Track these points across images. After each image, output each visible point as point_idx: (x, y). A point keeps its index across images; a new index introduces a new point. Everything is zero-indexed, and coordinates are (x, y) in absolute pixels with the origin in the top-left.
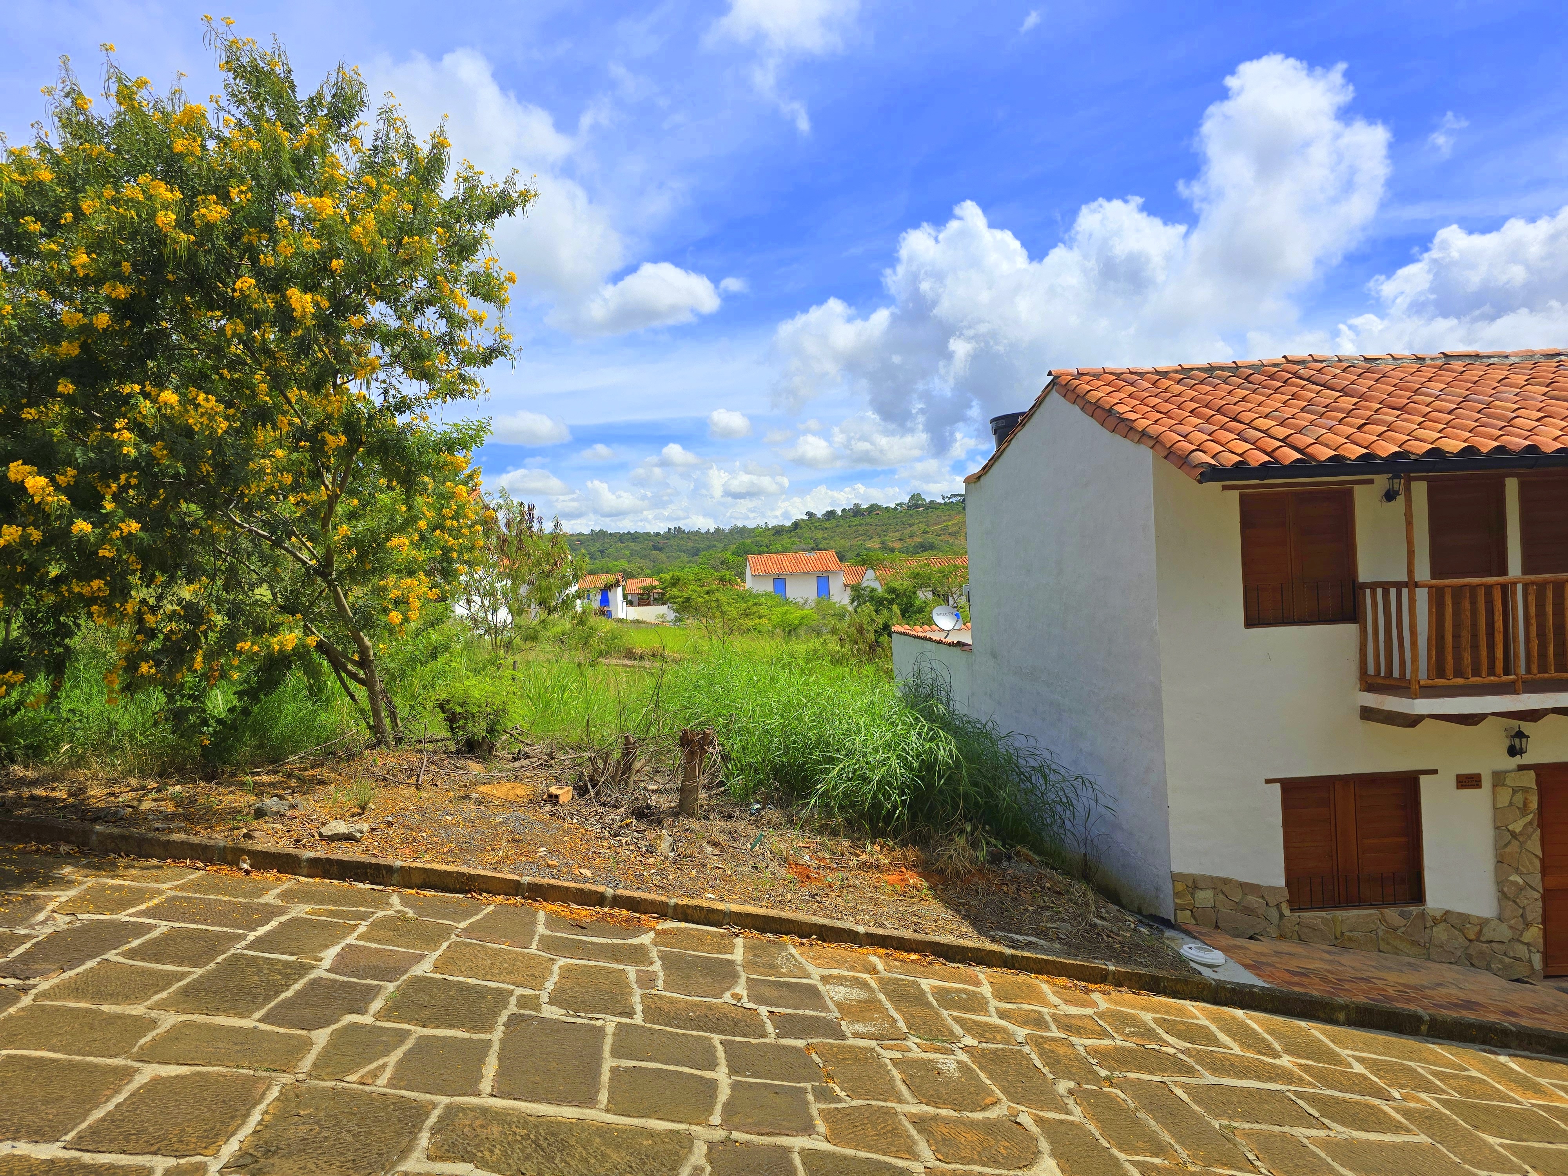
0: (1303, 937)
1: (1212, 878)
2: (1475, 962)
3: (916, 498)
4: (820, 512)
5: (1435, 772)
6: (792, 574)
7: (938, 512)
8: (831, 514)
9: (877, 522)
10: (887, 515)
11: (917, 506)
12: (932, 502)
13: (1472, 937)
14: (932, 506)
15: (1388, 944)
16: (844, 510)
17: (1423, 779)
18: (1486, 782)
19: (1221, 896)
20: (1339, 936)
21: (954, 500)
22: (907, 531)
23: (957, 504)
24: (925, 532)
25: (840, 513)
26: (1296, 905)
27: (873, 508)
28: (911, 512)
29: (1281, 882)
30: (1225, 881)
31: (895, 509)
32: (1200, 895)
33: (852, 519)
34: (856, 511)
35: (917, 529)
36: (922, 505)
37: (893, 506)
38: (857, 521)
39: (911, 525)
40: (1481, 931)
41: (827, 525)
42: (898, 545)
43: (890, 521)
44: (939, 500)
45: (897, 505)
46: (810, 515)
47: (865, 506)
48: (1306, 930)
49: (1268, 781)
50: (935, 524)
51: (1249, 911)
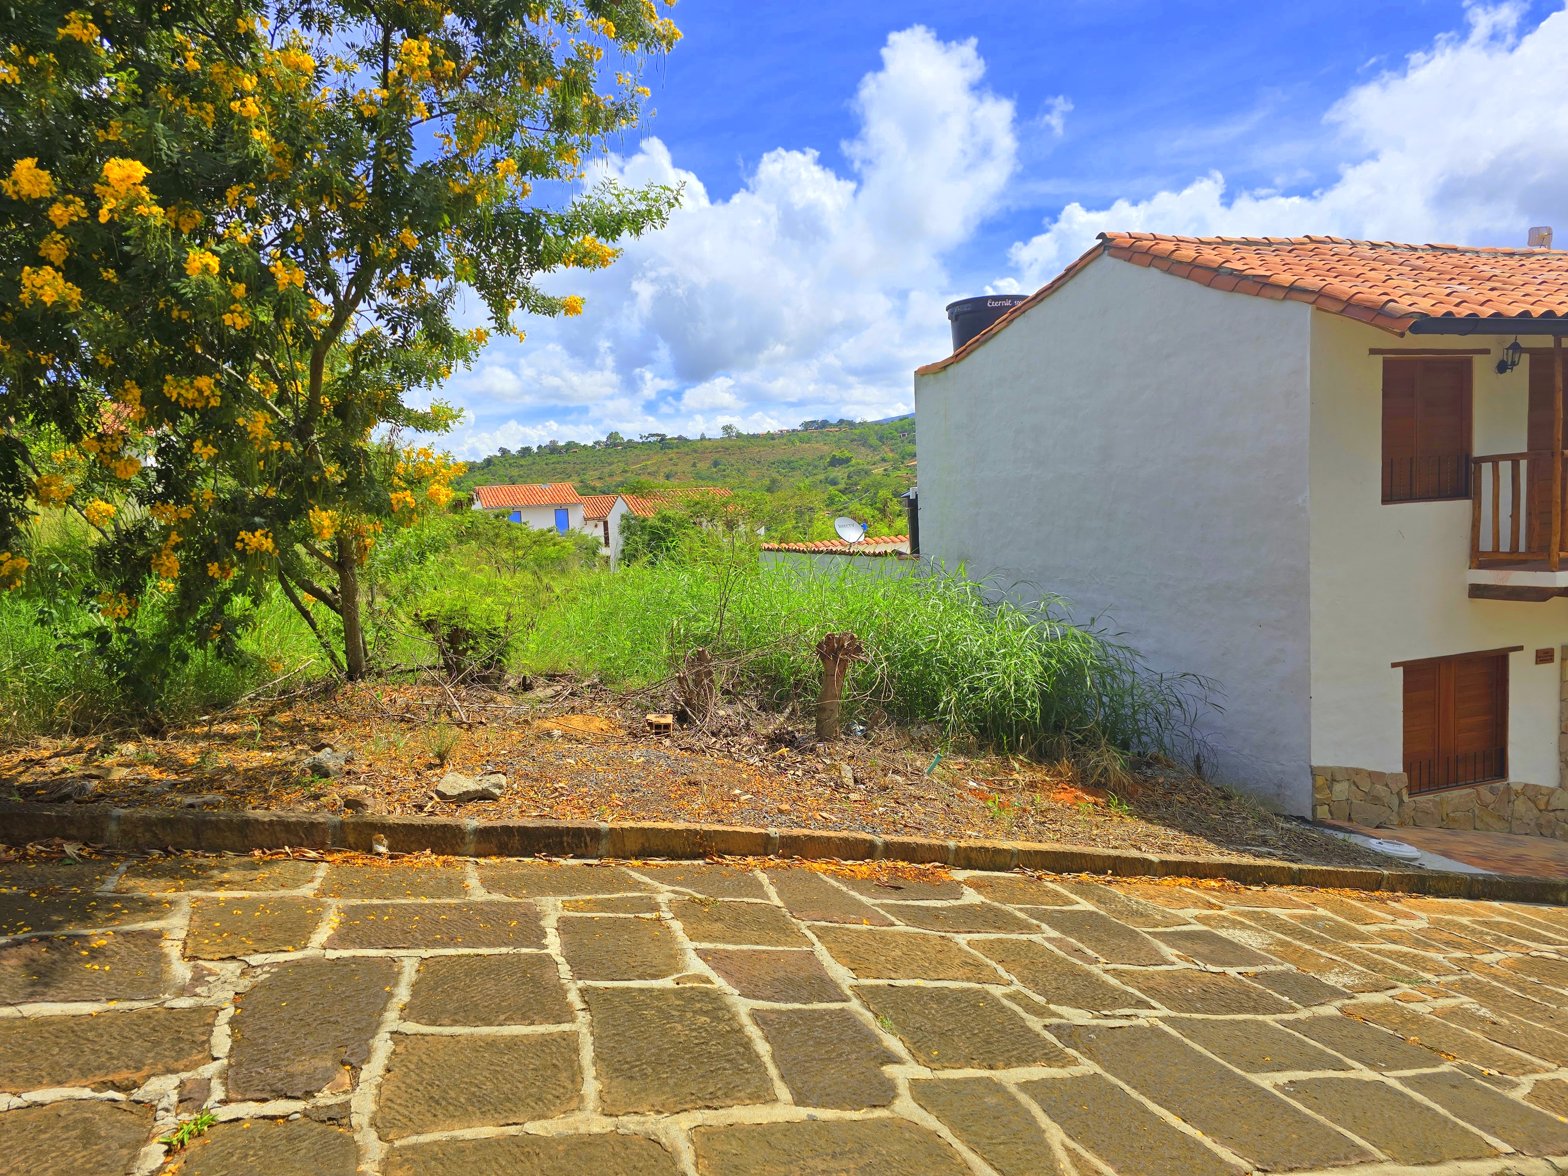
0: (1417, 821)
1: (1347, 769)
2: (1544, 831)
3: (613, 436)
4: (514, 448)
5: (1521, 648)
6: (528, 507)
7: (637, 451)
8: (526, 451)
9: (575, 460)
10: (585, 453)
11: (616, 445)
12: (630, 441)
13: (1543, 807)
14: (630, 445)
15: (1482, 821)
16: (539, 447)
17: (1512, 656)
18: (1557, 656)
19: (1354, 788)
20: (1445, 817)
21: (652, 439)
22: (607, 470)
23: (654, 443)
24: (625, 472)
25: (535, 450)
26: (1414, 789)
27: (570, 446)
28: (609, 451)
29: (1399, 768)
30: (1357, 771)
31: (593, 447)
32: (1337, 787)
33: (549, 456)
34: (553, 449)
35: (617, 467)
36: (621, 444)
37: (590, 444)
38: (554, 458)
39: (610, 464)
40: (1548, 801)
41: (522, 462)
42: (598, 484)
43: (589, 460)
44: (637, 439)
45: (596, 443)
46: (504, 451)
47: (562, 443)
48: (1420, 814)
49: (1394, 665)
50: (634, 464)
51: (1376, 800)
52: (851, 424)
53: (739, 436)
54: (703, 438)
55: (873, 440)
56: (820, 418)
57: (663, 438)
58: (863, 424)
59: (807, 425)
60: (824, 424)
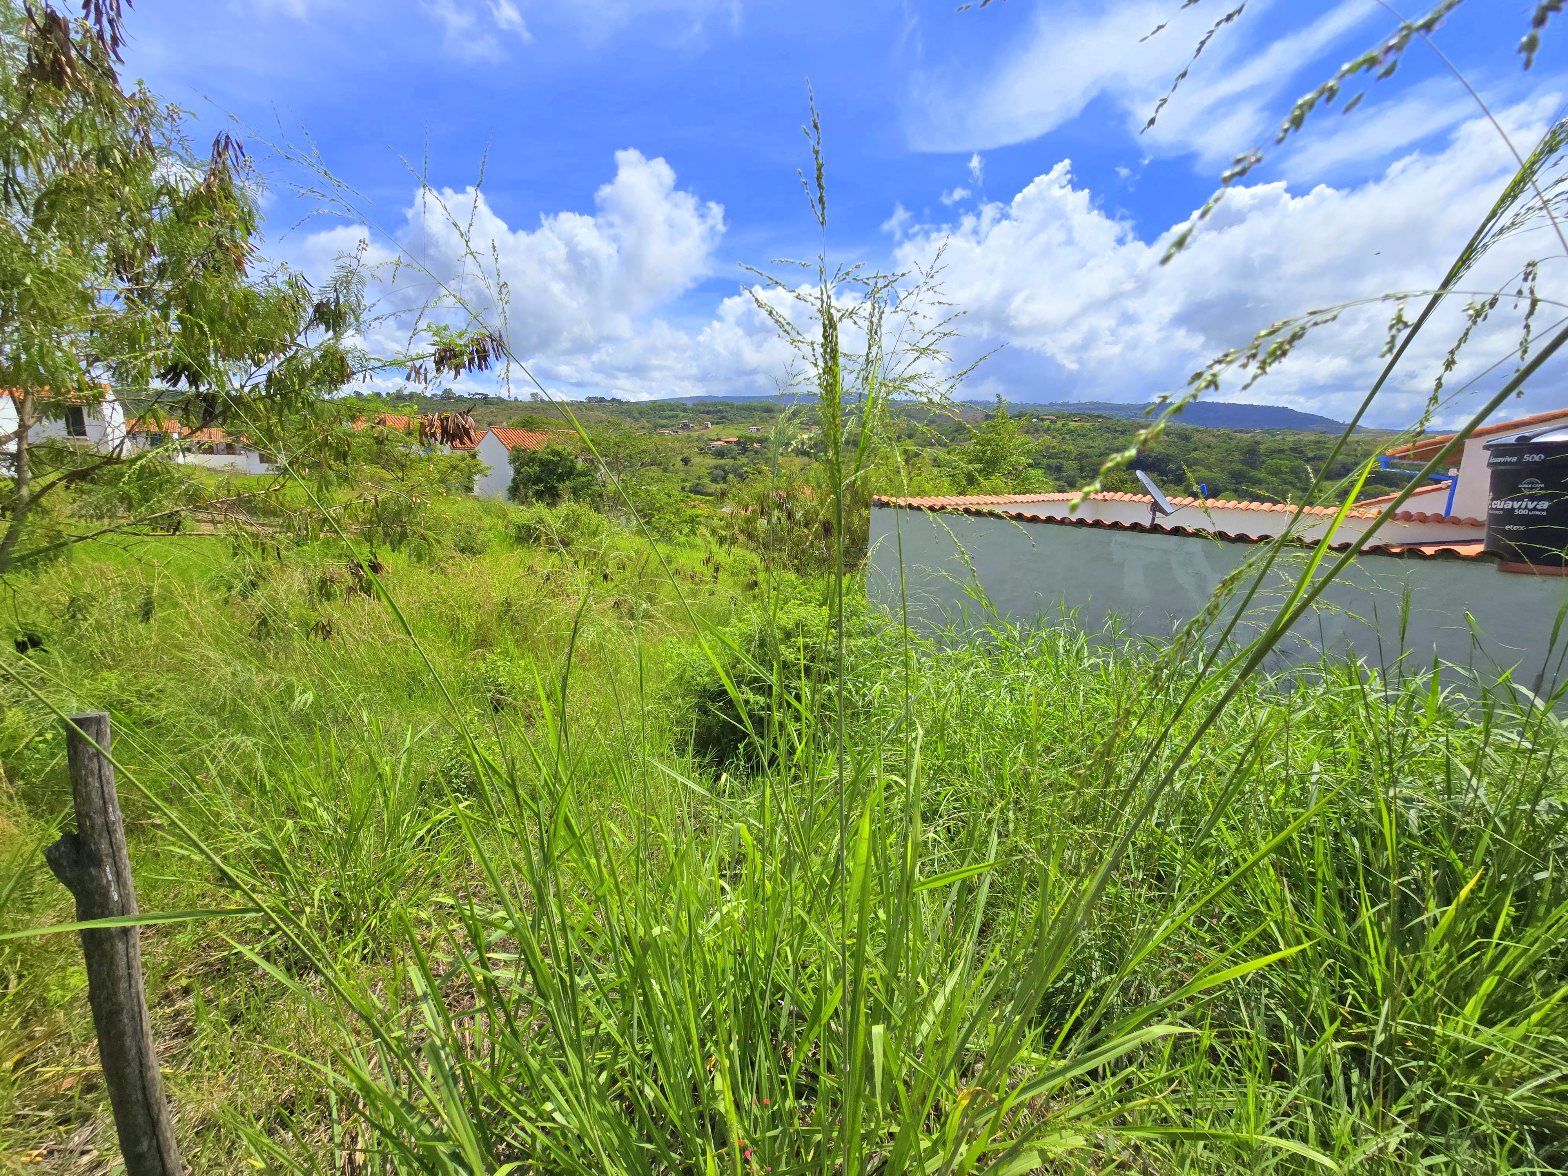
7: (466, 404)
10: (425, 401)
11: (449, 398)
14: (461, 399)
16: (388, 394)
21: (478, 396)
23: (480, 400)
25: (385, 395)
27: (412, 396)
28: (444, 402)
31: (432, 398)
33: (396, 400)
34: (399, 396)
36: (454, 398)
37: (429, 396)
38: (401, 402)
39: (445, 411)
43: (429, 406)
45: (434, 396)
47: (406, 393)
52: (620, 402)
53: (542, 401)
54: (516, 400)
55: (635, 414)
56: (598, 396)
57: (486, 397)
58: (628, 403)
59: (590, 399)
60: (602, 400)
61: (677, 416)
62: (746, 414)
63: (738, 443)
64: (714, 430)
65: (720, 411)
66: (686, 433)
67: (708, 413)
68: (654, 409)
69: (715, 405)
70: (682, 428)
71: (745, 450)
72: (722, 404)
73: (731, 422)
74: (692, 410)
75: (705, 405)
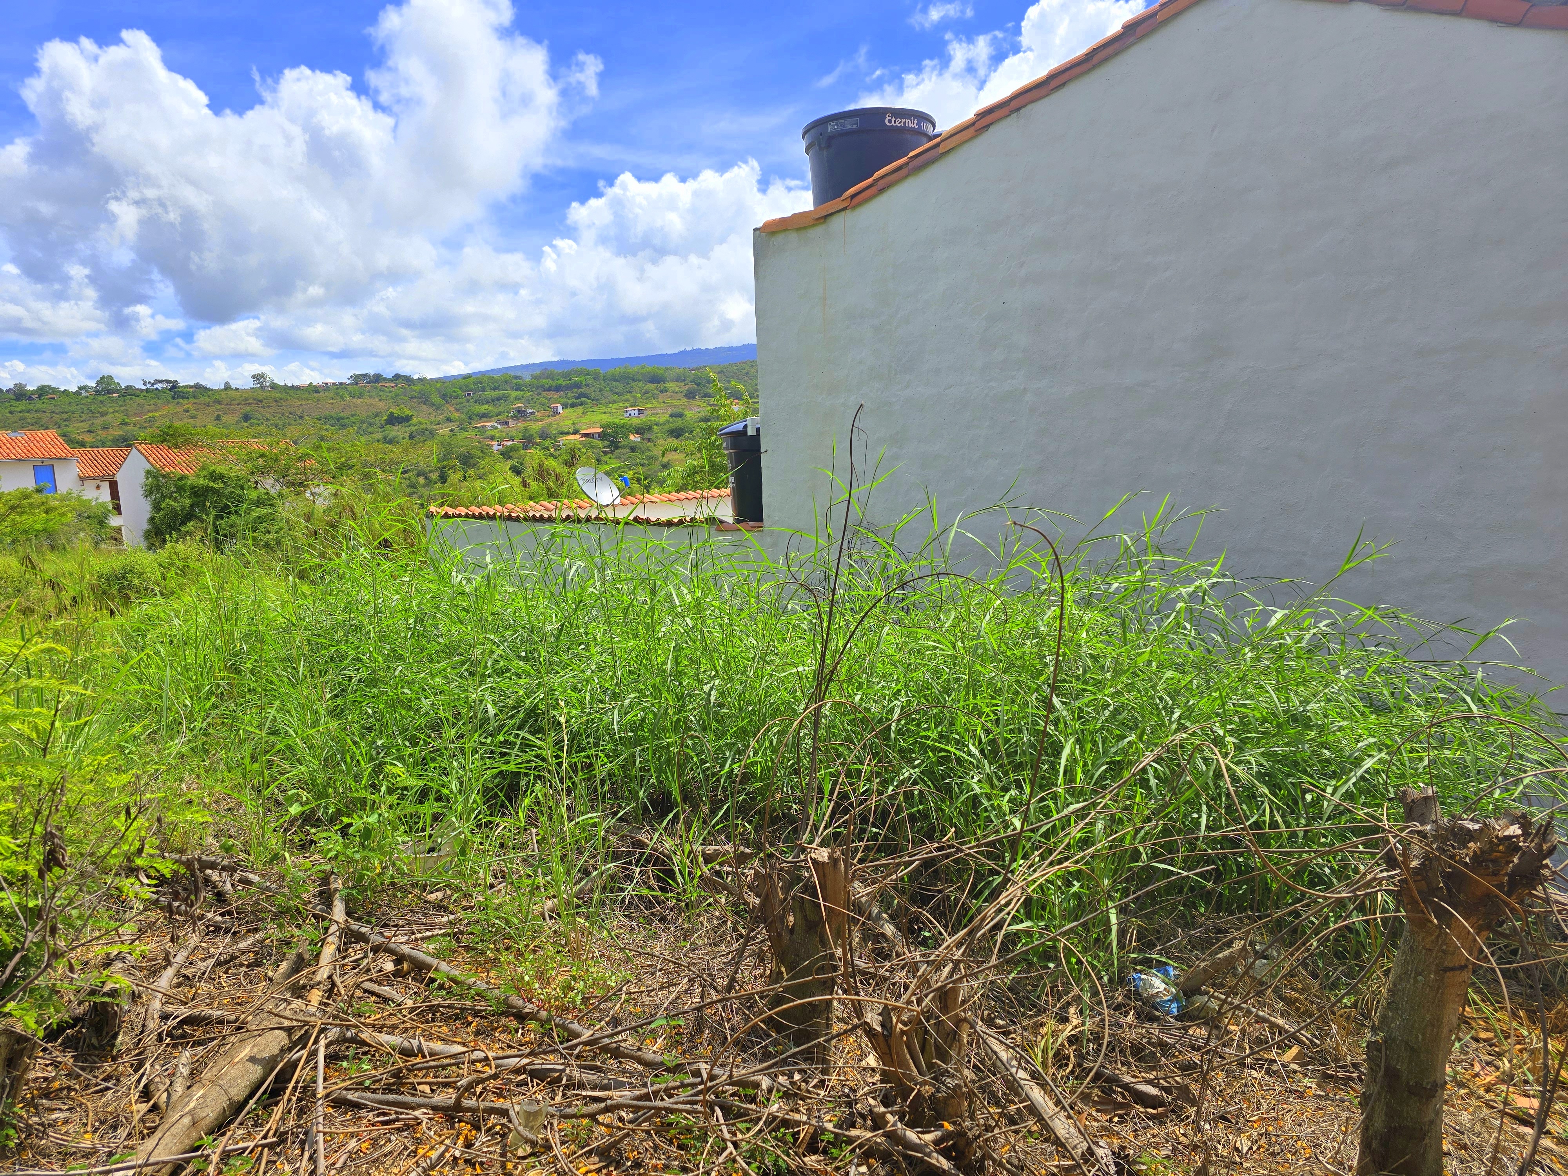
3: (106, 382)
7: (139, 400)
9: (52, 407)
10: (67, 400)
11: (109, 392)
12: (128, 387)
14: (129, 392)
21: (159, 386)
22: (99, 421)
23: (163, 391)
27: (43, 391)
28: (101, 398)
31: (78, 393)
33: (13, 403)
34: (20, 394)
35: (113, 419)
36: (117, 391)
37: (74, 389)
38: (22, 405)
39: (103, 414)
42: (88, 438)
43: (73, 408)
44: (140, 386)
45: (82, 388)
50: (136, 414)
52: (408, 379)
53: (274, 386)
54: (228, 387)
55: (436, 398)
56: (372, 372)
57: (174, 385)
58: (422, 380)
59: (357, 379)
60: (378, 378)
61: (505, 398)
62: (620, 386)
63: (602, 436)
64: (567, 417)
65: (578, 385)
66: (521, 425)
67: (558, 389)
68: (467, 389)
69: (567, 375)
70: (514, 417)
71: (615, 446)
72: (579, 373)
73: (596, 402)
74: (531, 387)
75: (550, 376)
